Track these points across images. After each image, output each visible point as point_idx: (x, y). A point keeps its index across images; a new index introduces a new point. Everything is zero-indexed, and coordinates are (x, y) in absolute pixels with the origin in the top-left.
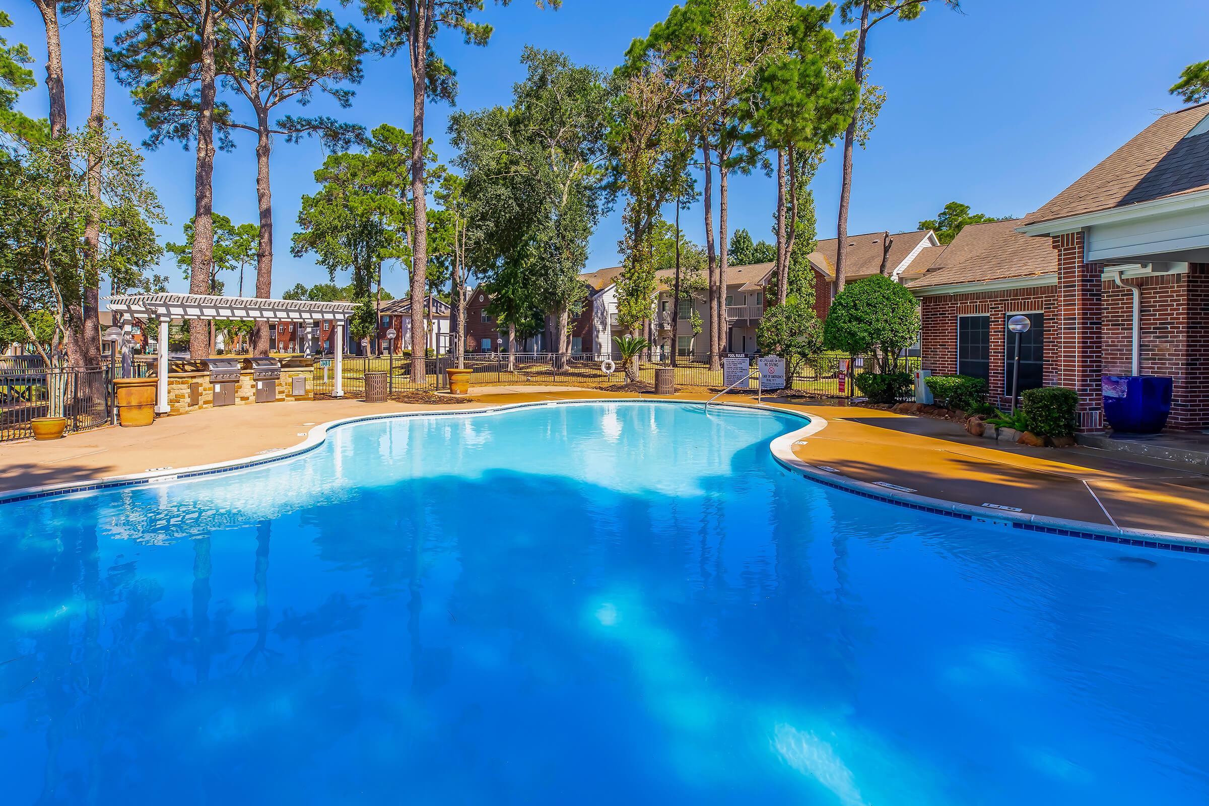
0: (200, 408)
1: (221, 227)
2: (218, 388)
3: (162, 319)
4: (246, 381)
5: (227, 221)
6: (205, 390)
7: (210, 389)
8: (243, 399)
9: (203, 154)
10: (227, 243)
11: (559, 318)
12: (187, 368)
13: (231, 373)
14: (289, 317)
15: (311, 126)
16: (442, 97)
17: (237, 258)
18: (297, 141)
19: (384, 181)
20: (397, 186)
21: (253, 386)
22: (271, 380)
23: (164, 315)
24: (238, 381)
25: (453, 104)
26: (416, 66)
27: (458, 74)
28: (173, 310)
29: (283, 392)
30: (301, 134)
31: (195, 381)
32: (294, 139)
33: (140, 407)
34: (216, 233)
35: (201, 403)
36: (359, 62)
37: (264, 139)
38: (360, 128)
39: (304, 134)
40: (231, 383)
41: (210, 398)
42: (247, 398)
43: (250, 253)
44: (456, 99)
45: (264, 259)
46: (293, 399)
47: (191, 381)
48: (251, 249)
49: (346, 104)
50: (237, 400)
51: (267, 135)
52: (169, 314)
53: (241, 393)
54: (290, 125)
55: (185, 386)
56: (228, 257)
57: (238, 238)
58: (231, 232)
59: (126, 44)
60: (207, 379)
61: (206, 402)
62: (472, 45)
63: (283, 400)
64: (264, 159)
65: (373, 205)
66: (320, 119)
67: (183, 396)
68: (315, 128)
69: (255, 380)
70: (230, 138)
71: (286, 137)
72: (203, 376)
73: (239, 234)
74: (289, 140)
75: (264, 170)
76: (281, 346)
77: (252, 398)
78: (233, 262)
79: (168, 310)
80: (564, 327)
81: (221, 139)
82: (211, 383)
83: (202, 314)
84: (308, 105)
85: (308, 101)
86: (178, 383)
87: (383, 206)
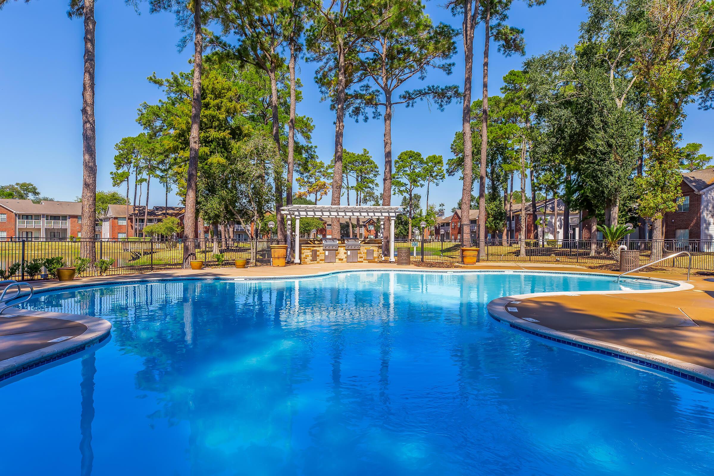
0: (318, 263)
1: (415, 159)
2: (327, 253)
3: (297, 217)
4: (342, 250)
5: (419, 155)
6: (321, 254)
7: (323, 253)
8: (340, 259)
9: (337, 129)
10: (419, 169)
11: (611, 211)
12: (316, 242)
13: (333, 246)
14: (368, 215)
15: (421, 93)
16: (515, 51)
17: (424, 179)
18: (412, 106)
19: (510, 113)
20: (521, 115)
21: (345, 253)
22: (356, 250)
23: (297, 216)
24: (337, 250)
25: (523, 53)
26: (466, 44)
27: (525, 32)
28: (302, 213)
29: (362, 257)
30: (415, 100)
31: (314, 248)
32: (411, 105)
33: (278, 258)
34: (412, 164)
35: (318, 260)
36: (454, 43)
37: (388, 109)
38: (455, 87)
39: (418, 100)
40: (334, 251)
41: (323, 258)
42: (342, 260)
43: (434, 174)
44: (526, 50)
45: (386, 182)
46: (367, 261)
47: (312, 248)
48: (434, 172)
49: (449, 73)
50: (337, 260)
51: (390, 107)
52: (299, 215)
53: (339, 257)
54: (409, 97)
55: (309, 251)
56: (419, 179)
57: (426, 166)
58: (422, 162)
59: (321, 74)
60: (322, 248)
61: (321, 260)
62: (534, 7)
63: (362, 262)
64: (388, 122)
65: (500, 133)
66: (428, 87)
67: (308, 256)
68: (426, 94)
69: (346, 250)
70: (378, 111)
71: (406, 104)
72: (320, 246)
73: (426, 163)
74: (408, 106)
75: (388, 128)
76: (453, 237)
77: (345, 260)
78: (422, 182)
79: (299, 213)
80: (614, 219)
81: (374, 112)
82: (324, 250)
83: (331, 215)
84: (425, 79)
85: (425, 77)
86: (307, 249)
87: (507, 132)
